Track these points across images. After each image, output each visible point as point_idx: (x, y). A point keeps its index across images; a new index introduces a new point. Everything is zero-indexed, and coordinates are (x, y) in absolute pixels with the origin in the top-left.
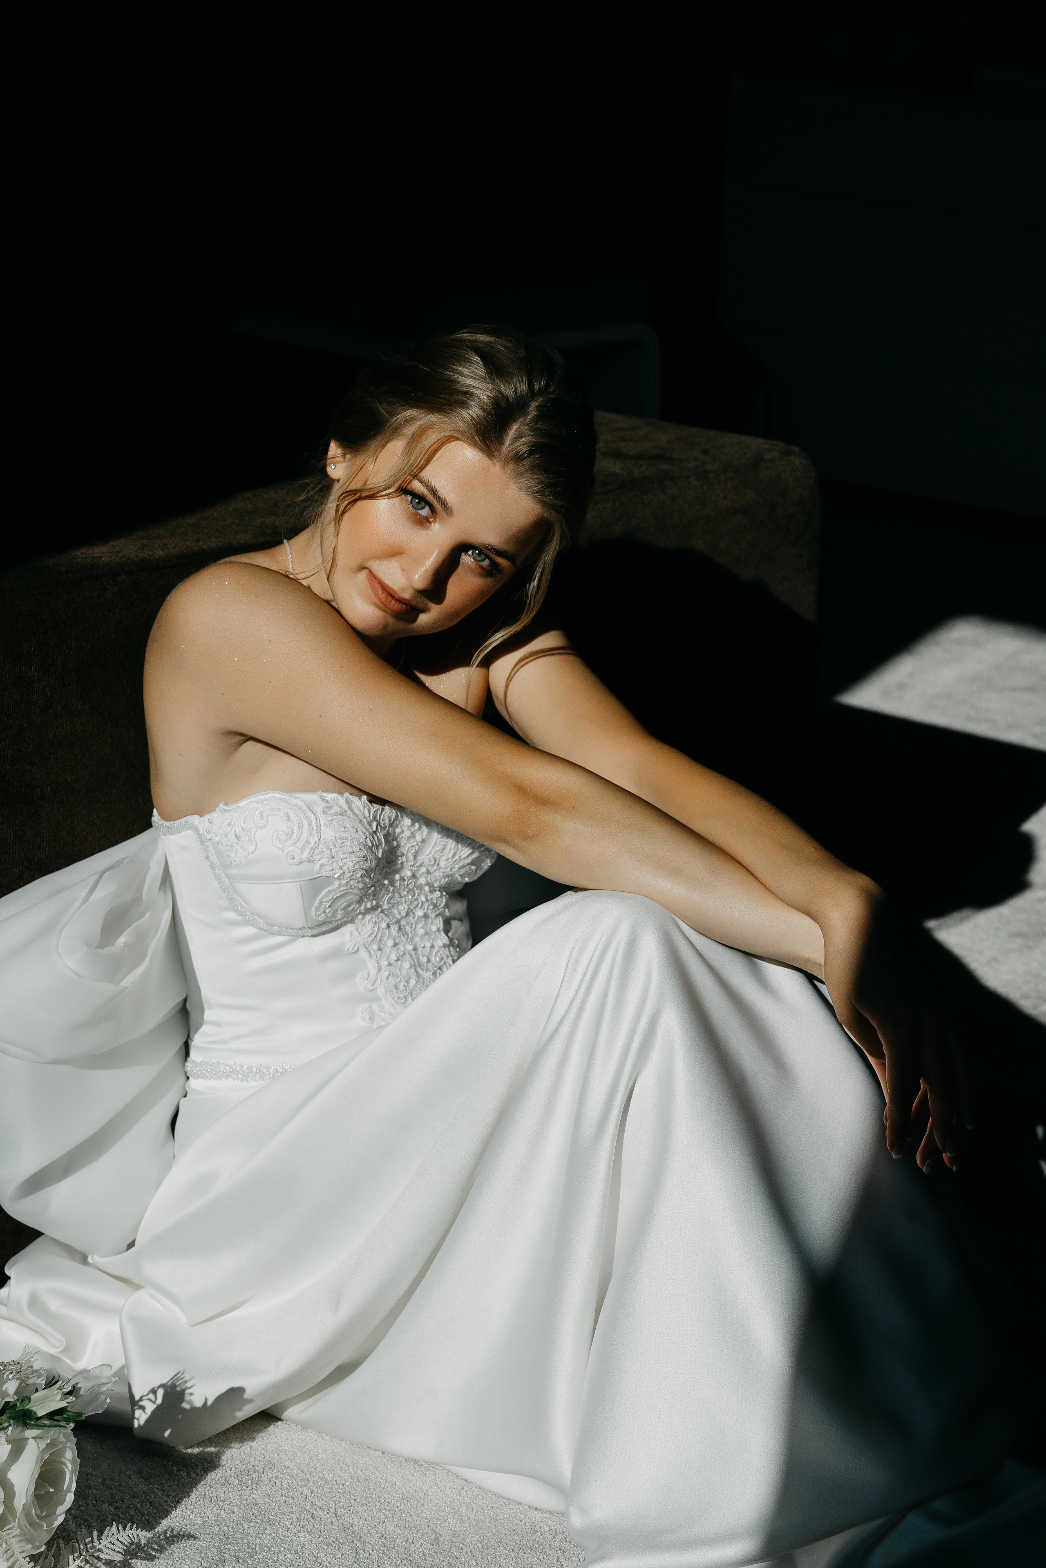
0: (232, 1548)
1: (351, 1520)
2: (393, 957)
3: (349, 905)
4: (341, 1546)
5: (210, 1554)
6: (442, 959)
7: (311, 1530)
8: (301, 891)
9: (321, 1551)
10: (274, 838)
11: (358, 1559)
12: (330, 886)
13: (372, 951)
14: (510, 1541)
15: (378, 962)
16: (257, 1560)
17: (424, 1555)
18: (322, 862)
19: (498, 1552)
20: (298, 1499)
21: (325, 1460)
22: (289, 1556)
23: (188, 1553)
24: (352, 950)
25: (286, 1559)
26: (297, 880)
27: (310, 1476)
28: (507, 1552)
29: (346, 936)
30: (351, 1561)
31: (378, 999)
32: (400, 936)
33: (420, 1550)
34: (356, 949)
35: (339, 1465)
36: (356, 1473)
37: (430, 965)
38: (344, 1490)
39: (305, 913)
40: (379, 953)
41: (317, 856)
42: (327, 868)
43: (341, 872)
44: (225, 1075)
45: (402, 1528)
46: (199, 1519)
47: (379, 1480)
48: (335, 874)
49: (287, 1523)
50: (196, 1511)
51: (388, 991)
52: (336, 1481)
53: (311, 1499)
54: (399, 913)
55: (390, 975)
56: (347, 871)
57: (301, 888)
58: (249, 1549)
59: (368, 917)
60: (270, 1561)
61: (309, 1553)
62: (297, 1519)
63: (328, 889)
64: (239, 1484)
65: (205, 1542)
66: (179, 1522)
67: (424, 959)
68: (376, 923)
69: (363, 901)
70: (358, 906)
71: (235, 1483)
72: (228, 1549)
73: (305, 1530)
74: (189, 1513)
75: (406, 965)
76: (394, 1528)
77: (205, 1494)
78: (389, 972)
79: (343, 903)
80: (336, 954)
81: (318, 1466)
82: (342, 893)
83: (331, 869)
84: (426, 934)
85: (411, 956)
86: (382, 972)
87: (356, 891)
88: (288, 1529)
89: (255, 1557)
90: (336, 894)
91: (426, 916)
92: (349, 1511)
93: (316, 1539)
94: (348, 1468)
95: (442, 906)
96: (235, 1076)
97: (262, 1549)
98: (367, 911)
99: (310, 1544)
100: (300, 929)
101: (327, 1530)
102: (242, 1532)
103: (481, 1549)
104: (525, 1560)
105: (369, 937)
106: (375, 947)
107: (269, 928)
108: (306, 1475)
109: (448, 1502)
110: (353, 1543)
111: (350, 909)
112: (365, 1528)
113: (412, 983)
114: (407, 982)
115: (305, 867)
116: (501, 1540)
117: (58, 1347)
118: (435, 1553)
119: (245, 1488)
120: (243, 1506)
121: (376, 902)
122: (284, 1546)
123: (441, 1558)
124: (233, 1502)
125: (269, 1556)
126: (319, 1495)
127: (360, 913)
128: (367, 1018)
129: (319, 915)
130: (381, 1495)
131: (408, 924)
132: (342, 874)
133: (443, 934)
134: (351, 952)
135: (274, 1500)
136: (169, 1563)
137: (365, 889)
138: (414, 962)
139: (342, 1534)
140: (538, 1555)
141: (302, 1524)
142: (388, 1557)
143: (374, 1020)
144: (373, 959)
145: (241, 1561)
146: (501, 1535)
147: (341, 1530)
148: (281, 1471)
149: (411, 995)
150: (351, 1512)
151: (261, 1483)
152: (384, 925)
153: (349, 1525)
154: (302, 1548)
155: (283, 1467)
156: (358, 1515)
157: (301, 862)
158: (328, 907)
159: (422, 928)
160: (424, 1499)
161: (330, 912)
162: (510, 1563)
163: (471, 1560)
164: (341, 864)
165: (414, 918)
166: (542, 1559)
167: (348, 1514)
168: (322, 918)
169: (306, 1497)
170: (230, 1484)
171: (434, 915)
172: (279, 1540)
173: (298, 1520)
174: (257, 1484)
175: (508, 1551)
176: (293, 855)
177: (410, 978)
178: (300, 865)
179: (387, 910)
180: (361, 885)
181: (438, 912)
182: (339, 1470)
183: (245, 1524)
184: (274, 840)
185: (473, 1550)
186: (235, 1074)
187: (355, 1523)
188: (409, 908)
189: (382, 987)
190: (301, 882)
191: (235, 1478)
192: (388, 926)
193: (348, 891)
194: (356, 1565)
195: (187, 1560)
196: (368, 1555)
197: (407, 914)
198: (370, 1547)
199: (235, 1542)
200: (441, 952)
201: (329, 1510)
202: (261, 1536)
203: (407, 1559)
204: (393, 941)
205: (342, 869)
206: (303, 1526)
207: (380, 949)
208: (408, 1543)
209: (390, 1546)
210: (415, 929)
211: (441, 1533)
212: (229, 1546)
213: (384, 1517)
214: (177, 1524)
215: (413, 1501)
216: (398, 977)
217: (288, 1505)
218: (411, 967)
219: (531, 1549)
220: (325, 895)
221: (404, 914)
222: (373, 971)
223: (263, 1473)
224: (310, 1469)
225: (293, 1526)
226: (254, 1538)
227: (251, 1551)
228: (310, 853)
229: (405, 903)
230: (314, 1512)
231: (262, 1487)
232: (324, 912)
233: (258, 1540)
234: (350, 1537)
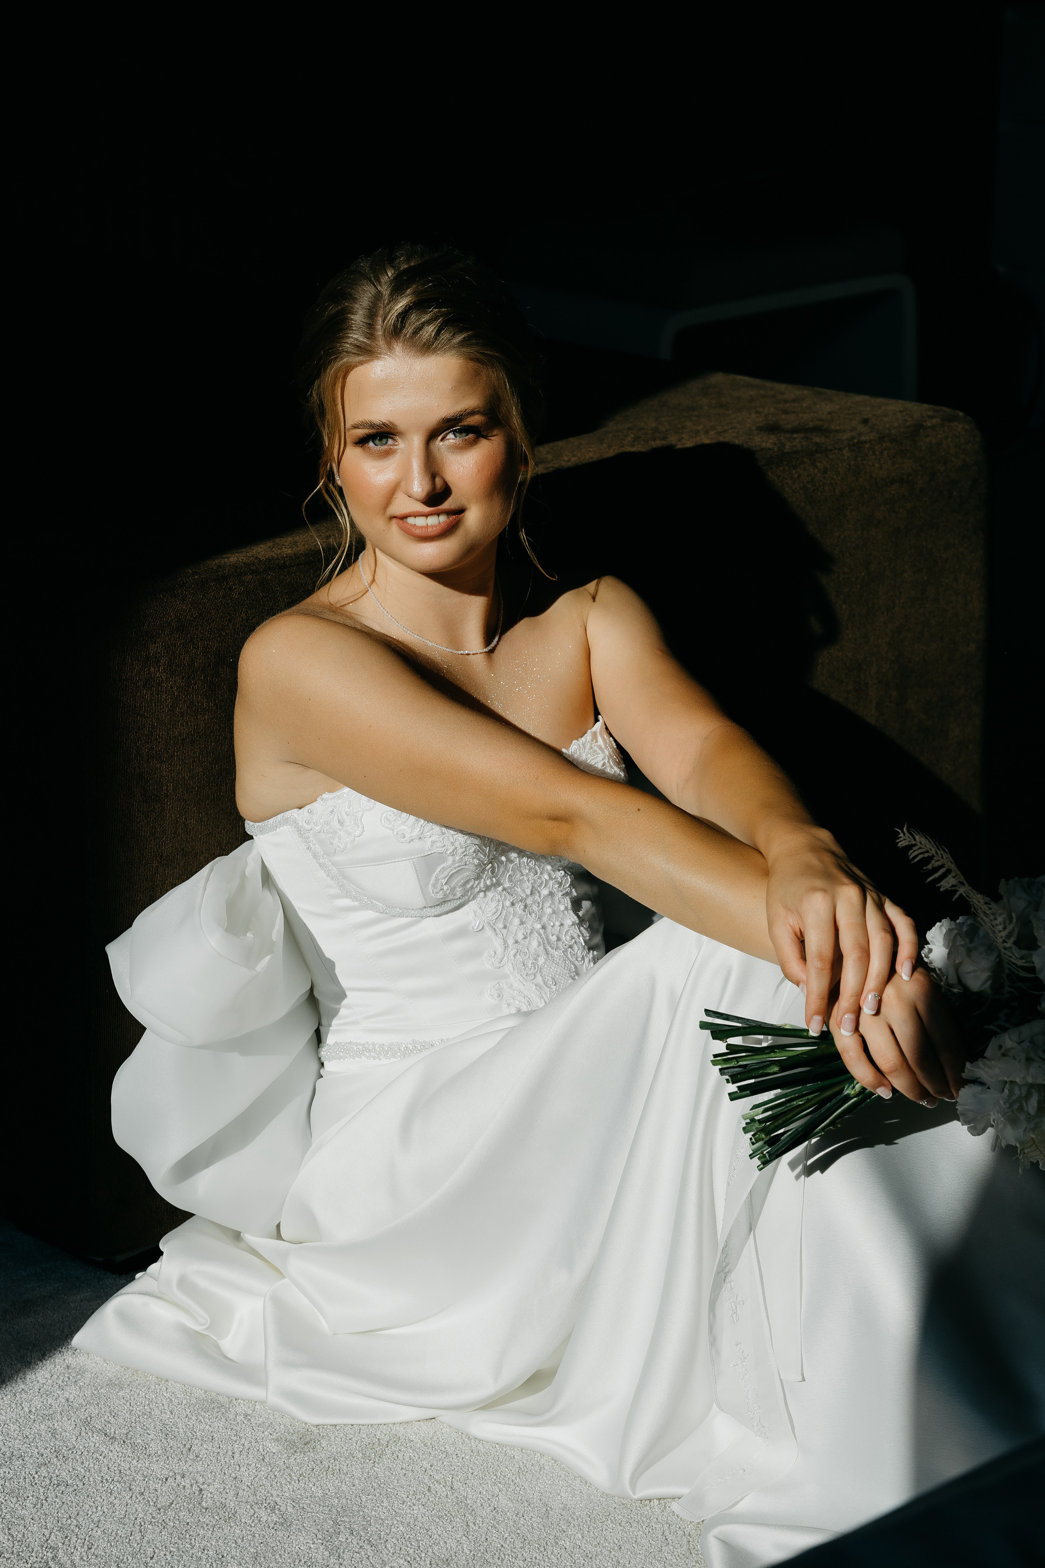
0: (348, 1520)
1: (465, 1493)
2: (520, 936)
3: (467, 882)
4: (452, 1519)
5: (326, 1527)
6: (573, 938)
7: (426, 1503)
8: (415, 868)
9: (432, 1524)
10: (383, 819)
11: (468, 1532)
12: (444, 863)
13: (498, 930)
14: (618, 1515)
15: (505, 942)
16: (370, 1532)
17: (532, 1528)
18: (433, 838)
19: (605, 1525)
20: (418, 1472)
21: (449, 1434)
22: (401, 1528)
23: (305, 1525)
24: (477, 928)
25: (398, 1531)
26: (409, 858)
27: (432, 1450)
28: (614, 1526)
29: (468, 915)
30: (461, 1533)
31: (506, 977)
32: (527, 915)
33: (529, 1524)
34: (481, 927)
35: (462, 1438)
36: (477, 1447)
37: (560, 943)
38: (463, 1463)
39: (423, 892)
40: (505, 931)
41: (428, 833)
42: (439, 844)
43: (453, 848)
44: (358, 1054)
45: (514, 1502)
46: (320, 1492)
47: (498, 1454)
48: (447, 850)
49: (403, 1496)
50: (317, 1484)
51: (515, 968)
52: (457, 1455)
53: (430, 1472)
54: (524, 891)
55: (517, 952)
56: (459, 846)
57: (414, 866)
58: (364, 1521)
59: (490, 894)
60: (382, 1533)
61: (421, 1525)
62: (413, 1492)
63: (442, 866)
64: (362, 1458)
65: (323, 1514)
66: (301, 1495)
67: (554, 938)
68: (499, 901)
69: (482, 878)
70: (477, 882)
71: (359, 1456)
72: (344, 1522)
73: (420, 1503)
74: (311, 1485)
75: (535, 944)
76: (506, 1501)
77: (329, 1467)
78: (516, 950)
79: (459, 879)
80: (461, 933)
81: (441, 1440)
82: (458, 869)
83: (442, 845)
84: (554, 912)
85: (540, 935)
86: (509, 950)
87: (472, 868)
88: (404, 1501)
89: (369, 1529)
90: (451, 870)
91: (551, 894)
92: (464, 1485)
93: (430, 1512)
94: (469, 1442)
95: (568, 885)
96: (367, 1054)
97: (376, 1522)
98: (488, 888)
99: (423, 1517)
100: (422, 909)
101: (441, 1503)
102: (360, 1504)
103: (588, 1523)
104: (631, 1534)
105: (493, 915)
106: (501, 925)
107: (390, 909)
108: (428, 1449)
109: (563, 1476)
110: (465, 1516)
111: (469, 886)
112: (478, 1501)
113: (541, 960)
114: (536, 959)
115: (417, 844)
116: (610, 1514)
117: (203, 1325)
118: (543, 1526)
119: (367, 1461)
120: (363, 1479)
121: (496, 880)
122: (398, 1518)
123: (548, 1532)
124: (355, 1475)
125: (382, 1528)
126: (439, 1469)
127: (481, 891)
128: (496, 995)
129: (437, 893)
130: (498, 1468)
131: (534, 902)
132: (454, 850)
133: (571, 912)
134: (476, 930)
135: (394, 1473)
136: (285, 1535)
137: (481, 868)
138: (543, 940)
139: (455, 1507)
140: (644, 1529)
141: (418, 1497)
142: (497, 1530)
143: (502, 997)
144: (499, 938)
145: (355, 1533)
146: (610, 1508)
147: (455, 1504)
148: (405, 1444)
149: (540, 972)
150: (467, 1485)
151: (384, 1457)
152: (508, 903)
153: (463, 1498)
154: (415, 1520)
155: (407, 1440)
156: (473, 1488)
157: (412, 840)
158: (445, 884)
159: (550, 907)
160: (539, 1473)
161: (448, 889)
162: (615, 1536)
163: (577, 1533)
164: (452, 840)
165: (540, 896)
166: (647, 1533)
167: (463, 1487)
168: (440, 895)
169: (426, 1471)
170: (354, 1457)
171: (560, 894)
172: (394, 1513)
173: (415, 1493)
174: (380, 1457)
175: (615, 1524)
176: (403, 834)
177: (538, 956)
178: (412, 842)
179: (510, 888)
180: (476, 862)
181: (564, 892)
182: (461, 1443)
183: (364, 1497)
184: (383, 821)
185: (581, 1524)
186: (367, 1052)
187: (470, 1496)
188: (533, 887)
189: (510, 965)
190: (414, 860)
191: (359, 1451)
192: (513, 904)
193: (463, 867)
194: (464, 1538)
195: (303, 1532)
196: (477, 1529)
197: (532, 893)
198: (481, 1520)
199: (351, 1514)
200: (572, 932)
201: (446, 1483)
202: (377, 1508)
203: (515, 1532)
204: (519, 919)
205: (454, 845)
206: (419, 1499)
207: (505, 927)
208: (519, 1516)
209: (500, 1519)
210: (542, 908)
211: (552, 1507)
212: (345, 1518)
213: (498, 1491)
214: (299, 1496)
215: (529, 1475)
216: (525, 955)
217: (407, 1478)
218: (539, 945)
219: (638, 1522)
220: (440, 872)
221: (528, 892)
222: (500, 950)
223: (387, 1447)
224: (433, 1442)
225: (408, 1499)
226: (370, 1511)
227: (365, 1523)
228: (420, 830)
229: (529, 882)
230: (431, 1485)
231: (385, 1460)
232: (442, 889)
233: (373, 1513)
234: (462, 1510)
